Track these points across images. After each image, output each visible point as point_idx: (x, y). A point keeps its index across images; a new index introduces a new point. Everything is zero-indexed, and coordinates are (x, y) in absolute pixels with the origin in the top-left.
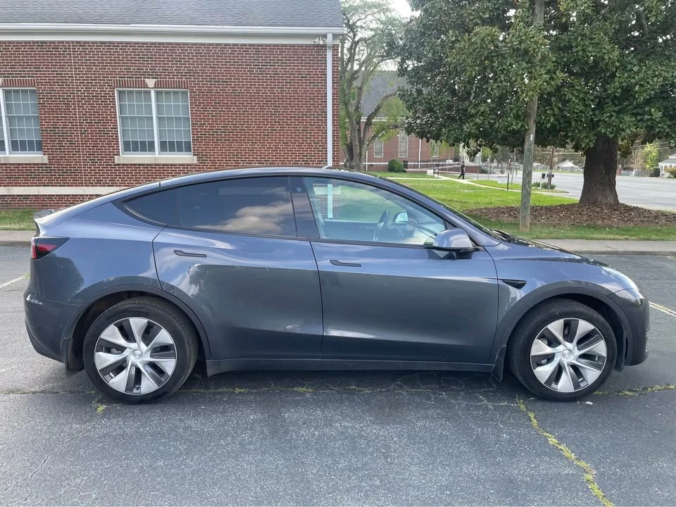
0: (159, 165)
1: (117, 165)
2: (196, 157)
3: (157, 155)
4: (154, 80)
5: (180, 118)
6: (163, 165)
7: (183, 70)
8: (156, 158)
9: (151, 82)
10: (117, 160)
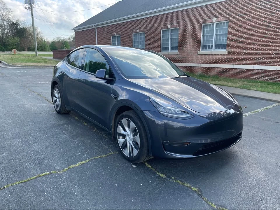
0: (213, 55)
1: (198, 55)
2: (227, 51)
3: (213, 51)
4: (216, 19)
5: (224, 34)
6: (214, 55)
7: (228, 12)
8: (212, 52)
9: (214, 20)
10: (199, 53)
